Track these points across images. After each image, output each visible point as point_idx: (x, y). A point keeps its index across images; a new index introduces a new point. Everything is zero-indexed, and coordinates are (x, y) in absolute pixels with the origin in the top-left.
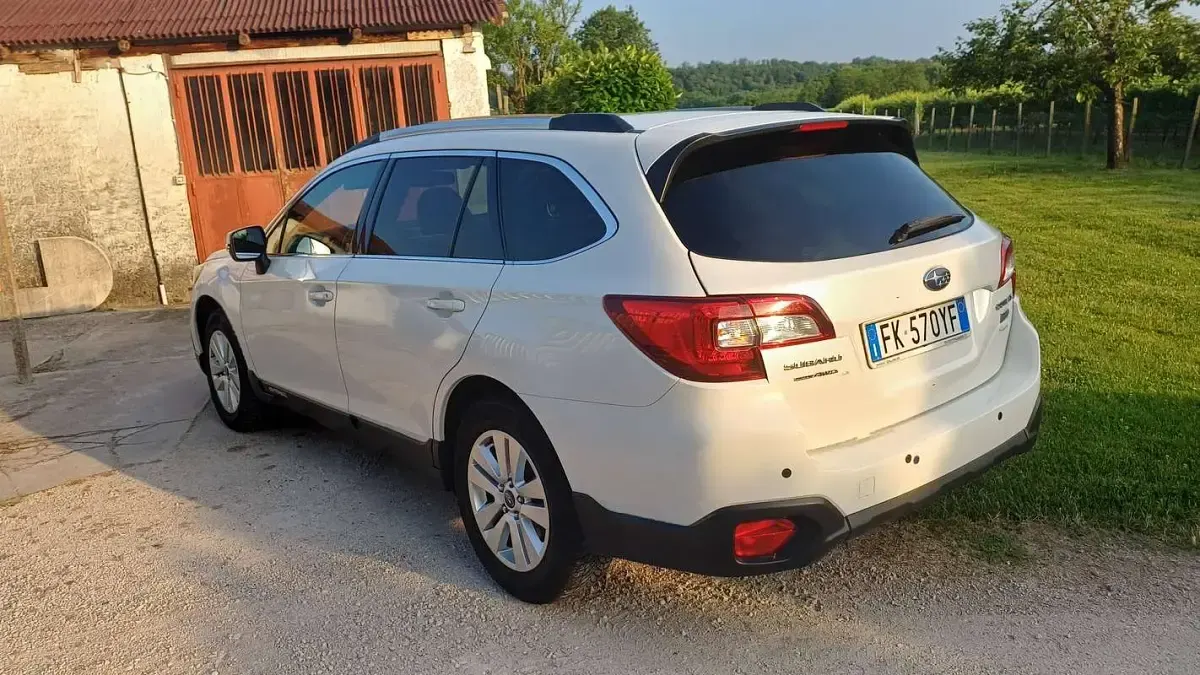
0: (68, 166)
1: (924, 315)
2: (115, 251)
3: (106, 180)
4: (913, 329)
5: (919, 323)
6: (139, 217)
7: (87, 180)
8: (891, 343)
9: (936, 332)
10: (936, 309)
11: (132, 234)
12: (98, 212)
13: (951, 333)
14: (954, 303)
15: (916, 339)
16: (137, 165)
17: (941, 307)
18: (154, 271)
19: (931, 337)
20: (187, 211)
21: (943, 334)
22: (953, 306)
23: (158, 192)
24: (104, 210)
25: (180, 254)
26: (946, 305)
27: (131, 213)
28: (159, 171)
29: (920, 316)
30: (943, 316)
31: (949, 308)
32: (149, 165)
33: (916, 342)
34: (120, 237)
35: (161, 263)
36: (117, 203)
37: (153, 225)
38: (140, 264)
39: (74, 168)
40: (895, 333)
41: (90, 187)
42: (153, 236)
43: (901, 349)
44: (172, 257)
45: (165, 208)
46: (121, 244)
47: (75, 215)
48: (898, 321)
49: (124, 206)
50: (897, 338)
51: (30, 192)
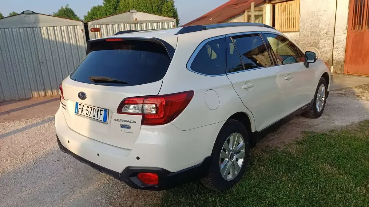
0: (319, 26)
1: (92, 108)
2: (324, 53)
3: (326, 30)
4: (87, 110)
5: (89, 109)
6: (332, 43)
7: (322, 30)
8: (80, 110)
9: (94, 115)
10: (96, 108)
11: (329, 49)
12: (323, 41)
13: (98, 118)
14: (103, 110)
15: (87, 114)
16: (335, 26)
17: (98, 109)
18: (332, 61)
19: (92, 116)
20: (345, 43)
21: (96, 117)
22: (102, 111)
23: (339, 35)
24: (324, 40)
25: (340, 57)
26: (100, 109)
27: (330, 42)
28: (341, 28)
29: (90, 107)
30: (98, 112)
31: (101, 110)
32: (338, 26)
33: (87, 115)
34: (326, 49)
35: (334, 59)
36: (328, 38)
37: (335, 46)
38: (329, 58)
39: (320, 26)
40: (82, 108)
41: (322, 33)
42: (334, 50)
43: (82, 114)
44: (337, 58)
45: (339, 41)
46: (326, 51)
47: (317, 41)
48: (84, 105)
49: (329, 39)
50: (82, 110)
51: (309, 33)
